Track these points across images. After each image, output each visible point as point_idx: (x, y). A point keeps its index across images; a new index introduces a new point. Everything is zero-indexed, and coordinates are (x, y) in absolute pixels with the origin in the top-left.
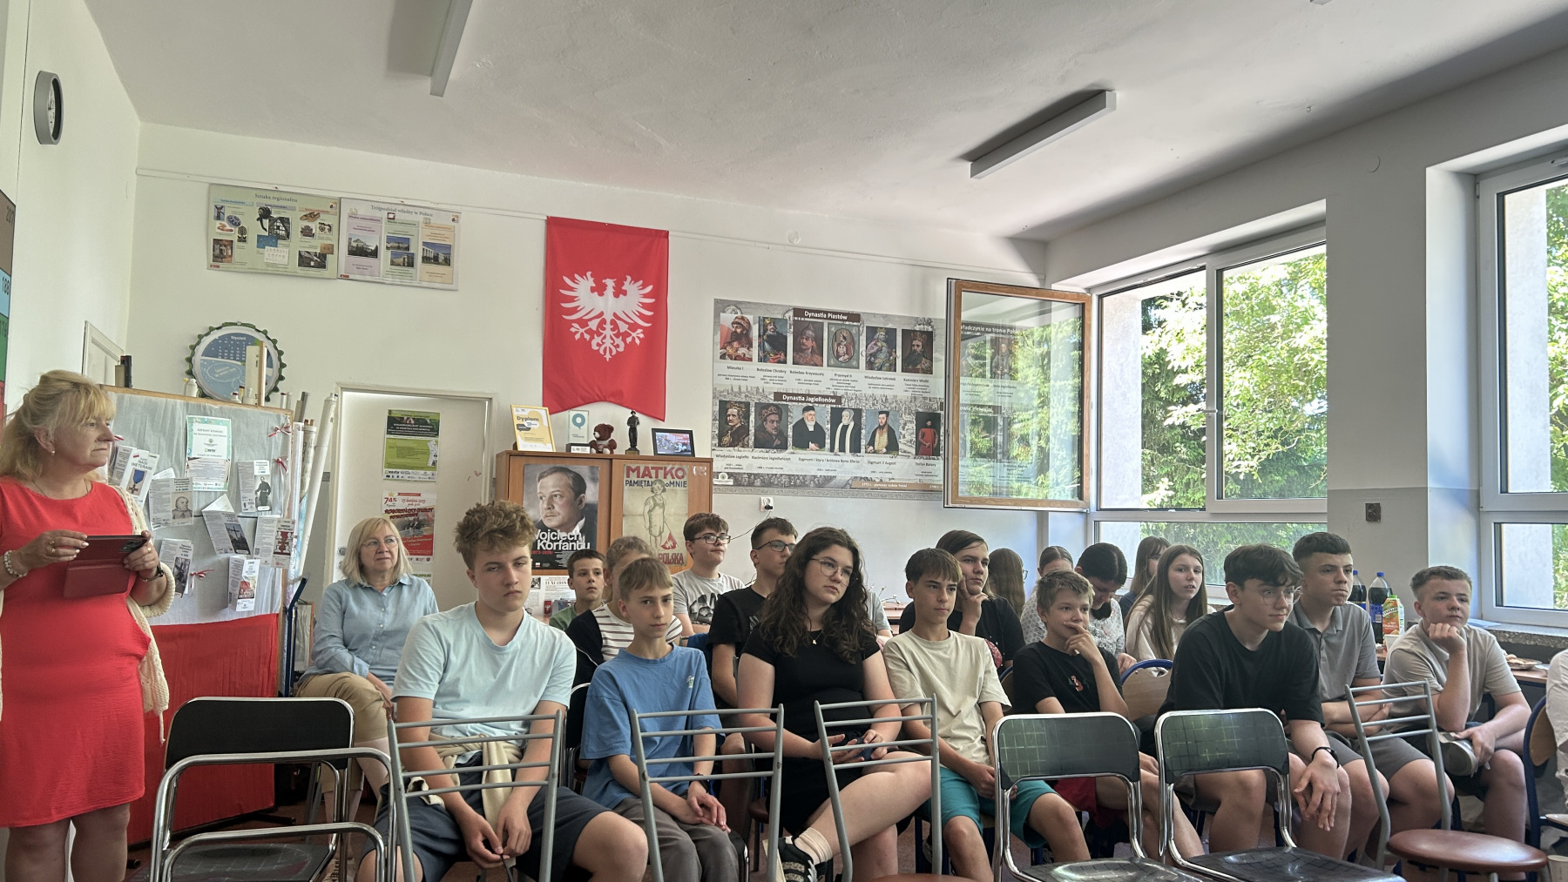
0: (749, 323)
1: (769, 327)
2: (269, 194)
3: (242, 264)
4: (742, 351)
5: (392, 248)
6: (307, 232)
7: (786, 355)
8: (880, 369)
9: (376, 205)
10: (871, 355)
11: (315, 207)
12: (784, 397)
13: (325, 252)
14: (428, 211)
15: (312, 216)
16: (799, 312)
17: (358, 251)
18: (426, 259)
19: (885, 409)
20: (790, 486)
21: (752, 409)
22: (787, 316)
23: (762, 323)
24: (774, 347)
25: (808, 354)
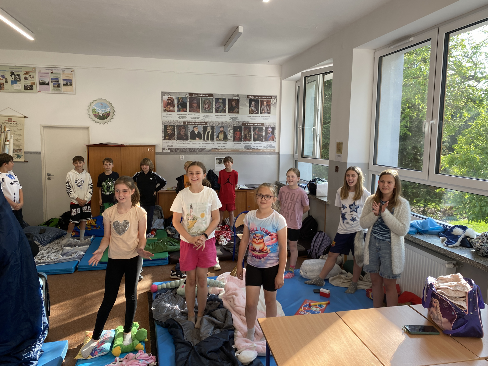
0: (173, 99)
1: (180, 100)
2: (13, 67)
3: (8, 90)
4: (171, 108)
5: (53, 82)
6: (26, 79)
7: (187, 109)
8: (220, 113)
9: (47, 68)
10: (217, 108)
11: (27, 70)
12: (187, 123)
13: (32, 85)
14: (64, 69)
15: (27, 73)
16: (191, 94)
17: (43, 84)
18: (64, 85)
19: (223, 126)
20: (190, 152)
21: (176, 128)
22: (187, 96)
23: (178, 99)
24: (182, 106)
25: (195, 108)
